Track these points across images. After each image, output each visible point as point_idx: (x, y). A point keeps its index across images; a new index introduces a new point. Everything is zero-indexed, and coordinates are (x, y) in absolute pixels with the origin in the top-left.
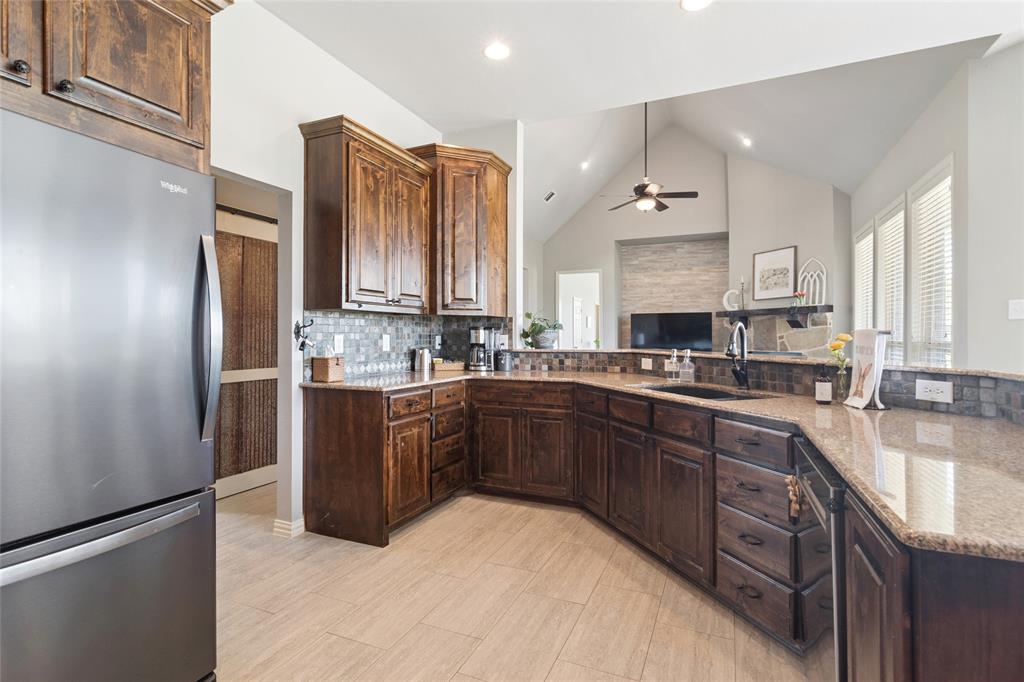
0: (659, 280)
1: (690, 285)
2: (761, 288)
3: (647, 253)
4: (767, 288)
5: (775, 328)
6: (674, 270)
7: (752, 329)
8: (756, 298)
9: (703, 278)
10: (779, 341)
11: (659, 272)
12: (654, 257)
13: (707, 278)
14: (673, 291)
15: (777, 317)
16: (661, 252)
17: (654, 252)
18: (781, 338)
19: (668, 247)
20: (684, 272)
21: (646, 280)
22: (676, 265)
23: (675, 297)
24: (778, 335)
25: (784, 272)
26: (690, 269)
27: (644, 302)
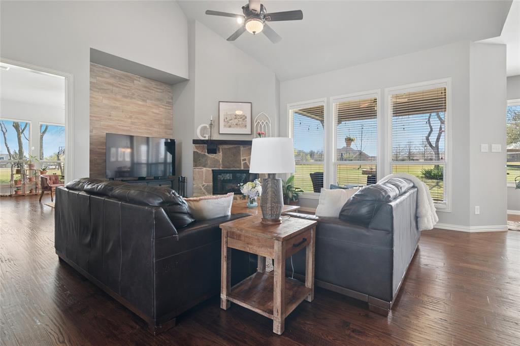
0: (118, 104)
1: (144, 114)
2: (225, 126)
3: (105, 75)
4: (230, 127)
5: (240, 154)
6: (132, 98)
7: (221, 154)
8: (221, 132)
9: (155, 111)
10: (242, 162)
11: (119, 97)
12: (112, 81)
13: (158, 112)
14: (131, 117)
15: (241, 146)
16: (120, 78)
17: (114, 77)
18: (244, 160)
19: (126, 76)
20: (140, 103)
21: (105, 101)
22: (133, 94)
23: (133, 123)
24: (242, 158)
25: (243, 118)
26: (144, 100)
27: (102, 123)
